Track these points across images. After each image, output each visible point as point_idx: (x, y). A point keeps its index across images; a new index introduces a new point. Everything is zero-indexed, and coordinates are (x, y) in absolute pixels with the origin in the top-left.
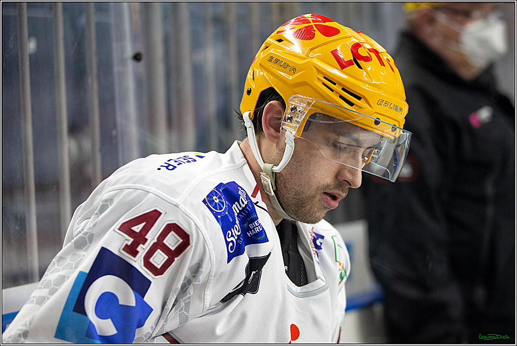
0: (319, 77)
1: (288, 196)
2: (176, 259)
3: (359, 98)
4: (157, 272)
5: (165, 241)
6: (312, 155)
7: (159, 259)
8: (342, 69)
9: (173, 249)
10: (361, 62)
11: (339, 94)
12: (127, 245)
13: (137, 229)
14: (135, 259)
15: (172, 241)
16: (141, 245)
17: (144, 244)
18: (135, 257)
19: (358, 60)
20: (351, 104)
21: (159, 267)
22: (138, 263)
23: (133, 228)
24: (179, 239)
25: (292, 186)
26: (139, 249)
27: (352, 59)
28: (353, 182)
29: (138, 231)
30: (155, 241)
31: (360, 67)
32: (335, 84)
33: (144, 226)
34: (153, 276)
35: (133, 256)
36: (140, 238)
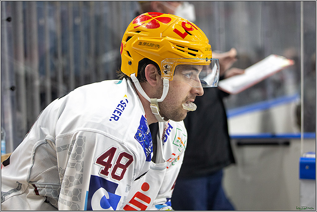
0: (175, 46)
1: (168, 111)
2: (127, 168)
3: (197, 51)
4: (119, 178)
5: (120, 163)
6: (177, 86)
7: (119, 172)
8: (183, 38)
9: (125, 164)
10: (190, 32)
11: (187, 52)
12: (102, 170)
13: (106, 160)
14: (108, 176)
15: (124, 161)
16: (109, 169)
17: (110, 168)
18: (107, 175)
19: (188, 31)
20: (195, 55)
21: (120, 176)
22: (109, 178)
23: (103, 161)
24: (128, 159)
25: (169, 106)
26: (109, 171)
27: (185, 31)
28: (200, 93)
29: (106, 161)
30: (116, 164)
31: (191, 35)
32: (184, 48)
33: (109, 158)
34: (118, 181)
35: (106, 175)
36: (108, 165)
